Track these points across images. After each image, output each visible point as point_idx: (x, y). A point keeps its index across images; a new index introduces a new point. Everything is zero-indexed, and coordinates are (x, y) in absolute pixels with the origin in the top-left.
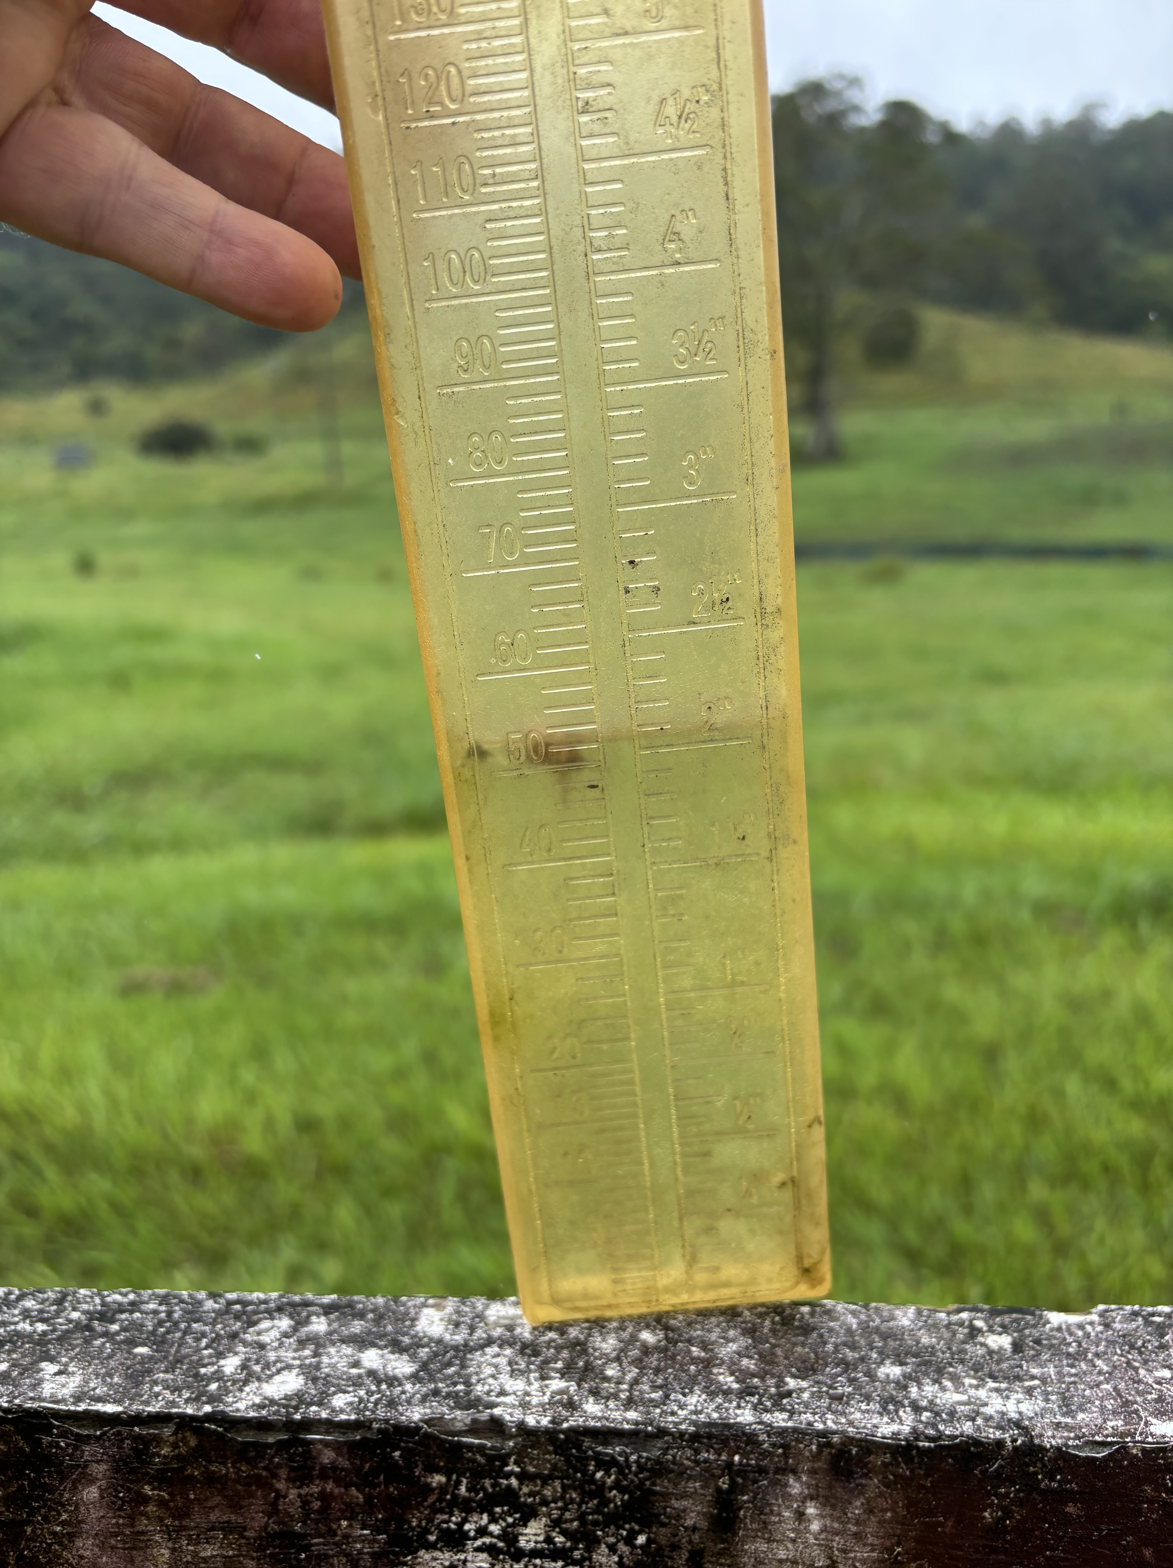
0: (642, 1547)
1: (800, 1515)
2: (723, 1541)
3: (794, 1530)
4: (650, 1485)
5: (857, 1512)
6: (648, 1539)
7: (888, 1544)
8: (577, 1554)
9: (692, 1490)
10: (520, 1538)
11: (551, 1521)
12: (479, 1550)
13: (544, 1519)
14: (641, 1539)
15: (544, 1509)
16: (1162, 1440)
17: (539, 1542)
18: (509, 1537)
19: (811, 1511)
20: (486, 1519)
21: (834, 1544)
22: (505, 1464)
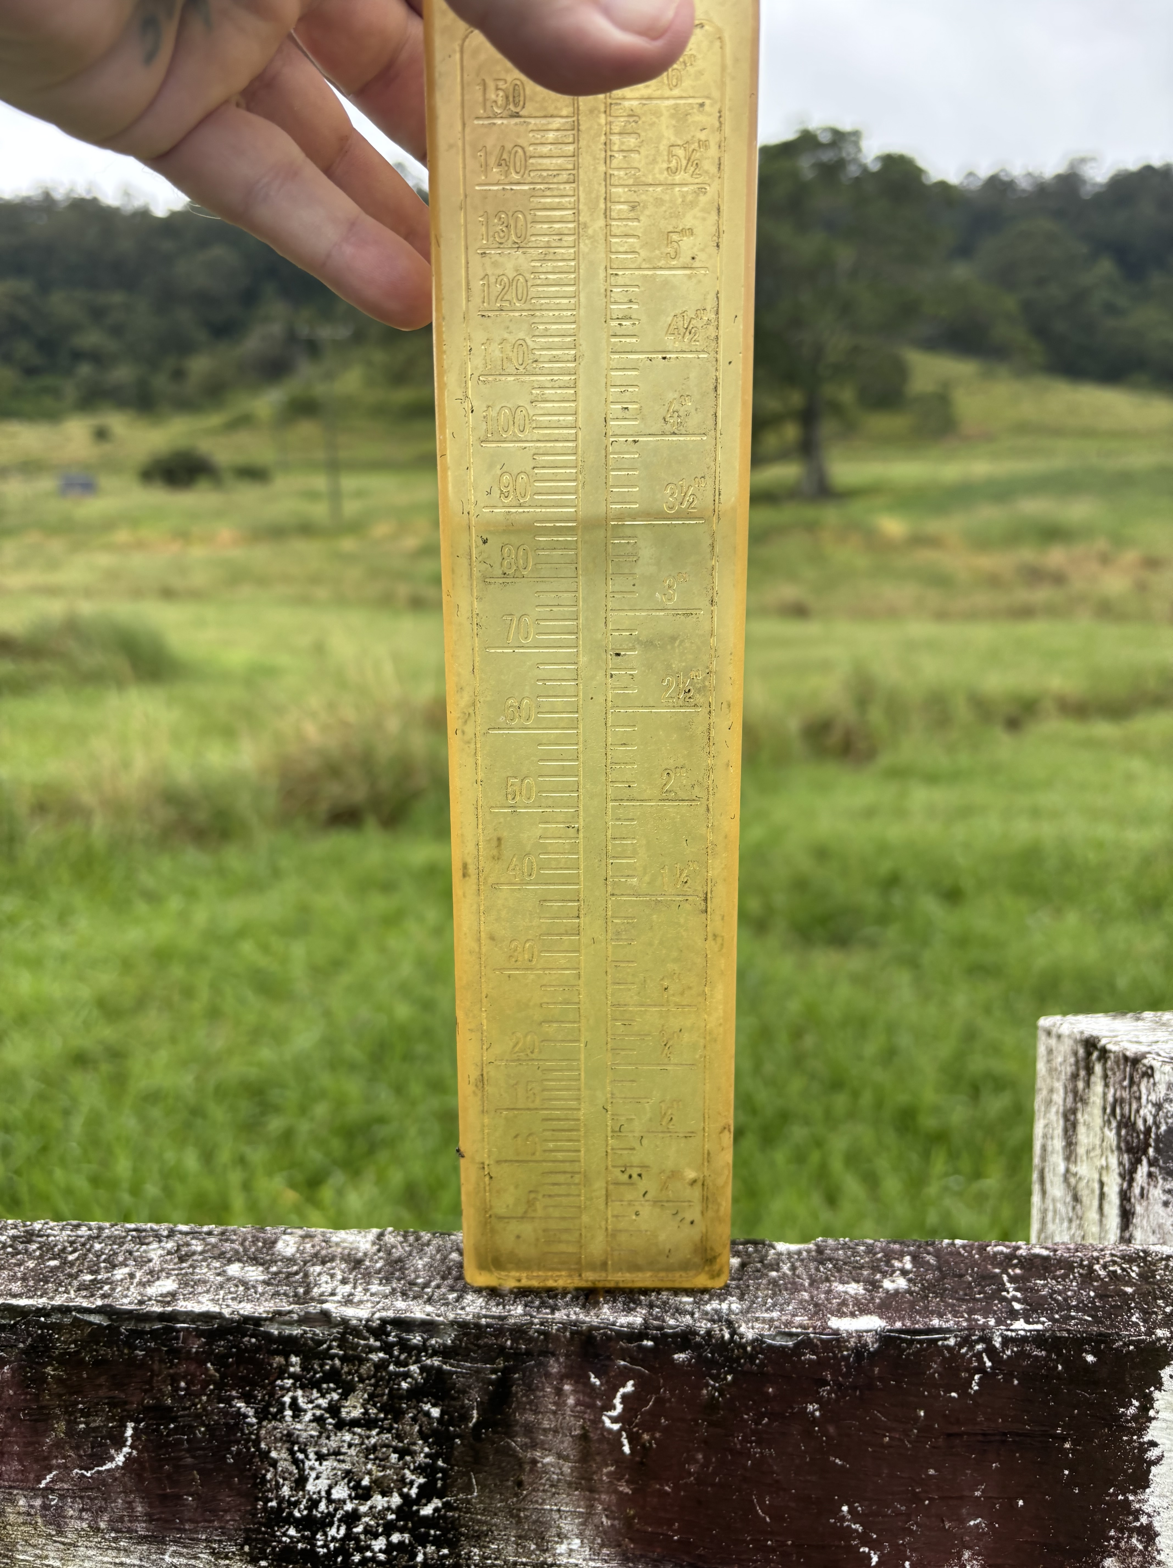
0: (437, 1418)
1: (559, 1392)
2: (501, 1412)
3: (554, 1403)
6: (442, 1411)
8: (387, 1424)
10: (343, 1410)
11: (367, 1396)
12: (309, 1420)
13: (361, 1394)
14: (436, 1412)
15: (361, 1385)
16: (836, 1332)
17: (357, 1413)
18: (334, 1409)
19: (567, 1387)
20: (315, 1394)
21: (586, 1416)
22: (330, 1347)
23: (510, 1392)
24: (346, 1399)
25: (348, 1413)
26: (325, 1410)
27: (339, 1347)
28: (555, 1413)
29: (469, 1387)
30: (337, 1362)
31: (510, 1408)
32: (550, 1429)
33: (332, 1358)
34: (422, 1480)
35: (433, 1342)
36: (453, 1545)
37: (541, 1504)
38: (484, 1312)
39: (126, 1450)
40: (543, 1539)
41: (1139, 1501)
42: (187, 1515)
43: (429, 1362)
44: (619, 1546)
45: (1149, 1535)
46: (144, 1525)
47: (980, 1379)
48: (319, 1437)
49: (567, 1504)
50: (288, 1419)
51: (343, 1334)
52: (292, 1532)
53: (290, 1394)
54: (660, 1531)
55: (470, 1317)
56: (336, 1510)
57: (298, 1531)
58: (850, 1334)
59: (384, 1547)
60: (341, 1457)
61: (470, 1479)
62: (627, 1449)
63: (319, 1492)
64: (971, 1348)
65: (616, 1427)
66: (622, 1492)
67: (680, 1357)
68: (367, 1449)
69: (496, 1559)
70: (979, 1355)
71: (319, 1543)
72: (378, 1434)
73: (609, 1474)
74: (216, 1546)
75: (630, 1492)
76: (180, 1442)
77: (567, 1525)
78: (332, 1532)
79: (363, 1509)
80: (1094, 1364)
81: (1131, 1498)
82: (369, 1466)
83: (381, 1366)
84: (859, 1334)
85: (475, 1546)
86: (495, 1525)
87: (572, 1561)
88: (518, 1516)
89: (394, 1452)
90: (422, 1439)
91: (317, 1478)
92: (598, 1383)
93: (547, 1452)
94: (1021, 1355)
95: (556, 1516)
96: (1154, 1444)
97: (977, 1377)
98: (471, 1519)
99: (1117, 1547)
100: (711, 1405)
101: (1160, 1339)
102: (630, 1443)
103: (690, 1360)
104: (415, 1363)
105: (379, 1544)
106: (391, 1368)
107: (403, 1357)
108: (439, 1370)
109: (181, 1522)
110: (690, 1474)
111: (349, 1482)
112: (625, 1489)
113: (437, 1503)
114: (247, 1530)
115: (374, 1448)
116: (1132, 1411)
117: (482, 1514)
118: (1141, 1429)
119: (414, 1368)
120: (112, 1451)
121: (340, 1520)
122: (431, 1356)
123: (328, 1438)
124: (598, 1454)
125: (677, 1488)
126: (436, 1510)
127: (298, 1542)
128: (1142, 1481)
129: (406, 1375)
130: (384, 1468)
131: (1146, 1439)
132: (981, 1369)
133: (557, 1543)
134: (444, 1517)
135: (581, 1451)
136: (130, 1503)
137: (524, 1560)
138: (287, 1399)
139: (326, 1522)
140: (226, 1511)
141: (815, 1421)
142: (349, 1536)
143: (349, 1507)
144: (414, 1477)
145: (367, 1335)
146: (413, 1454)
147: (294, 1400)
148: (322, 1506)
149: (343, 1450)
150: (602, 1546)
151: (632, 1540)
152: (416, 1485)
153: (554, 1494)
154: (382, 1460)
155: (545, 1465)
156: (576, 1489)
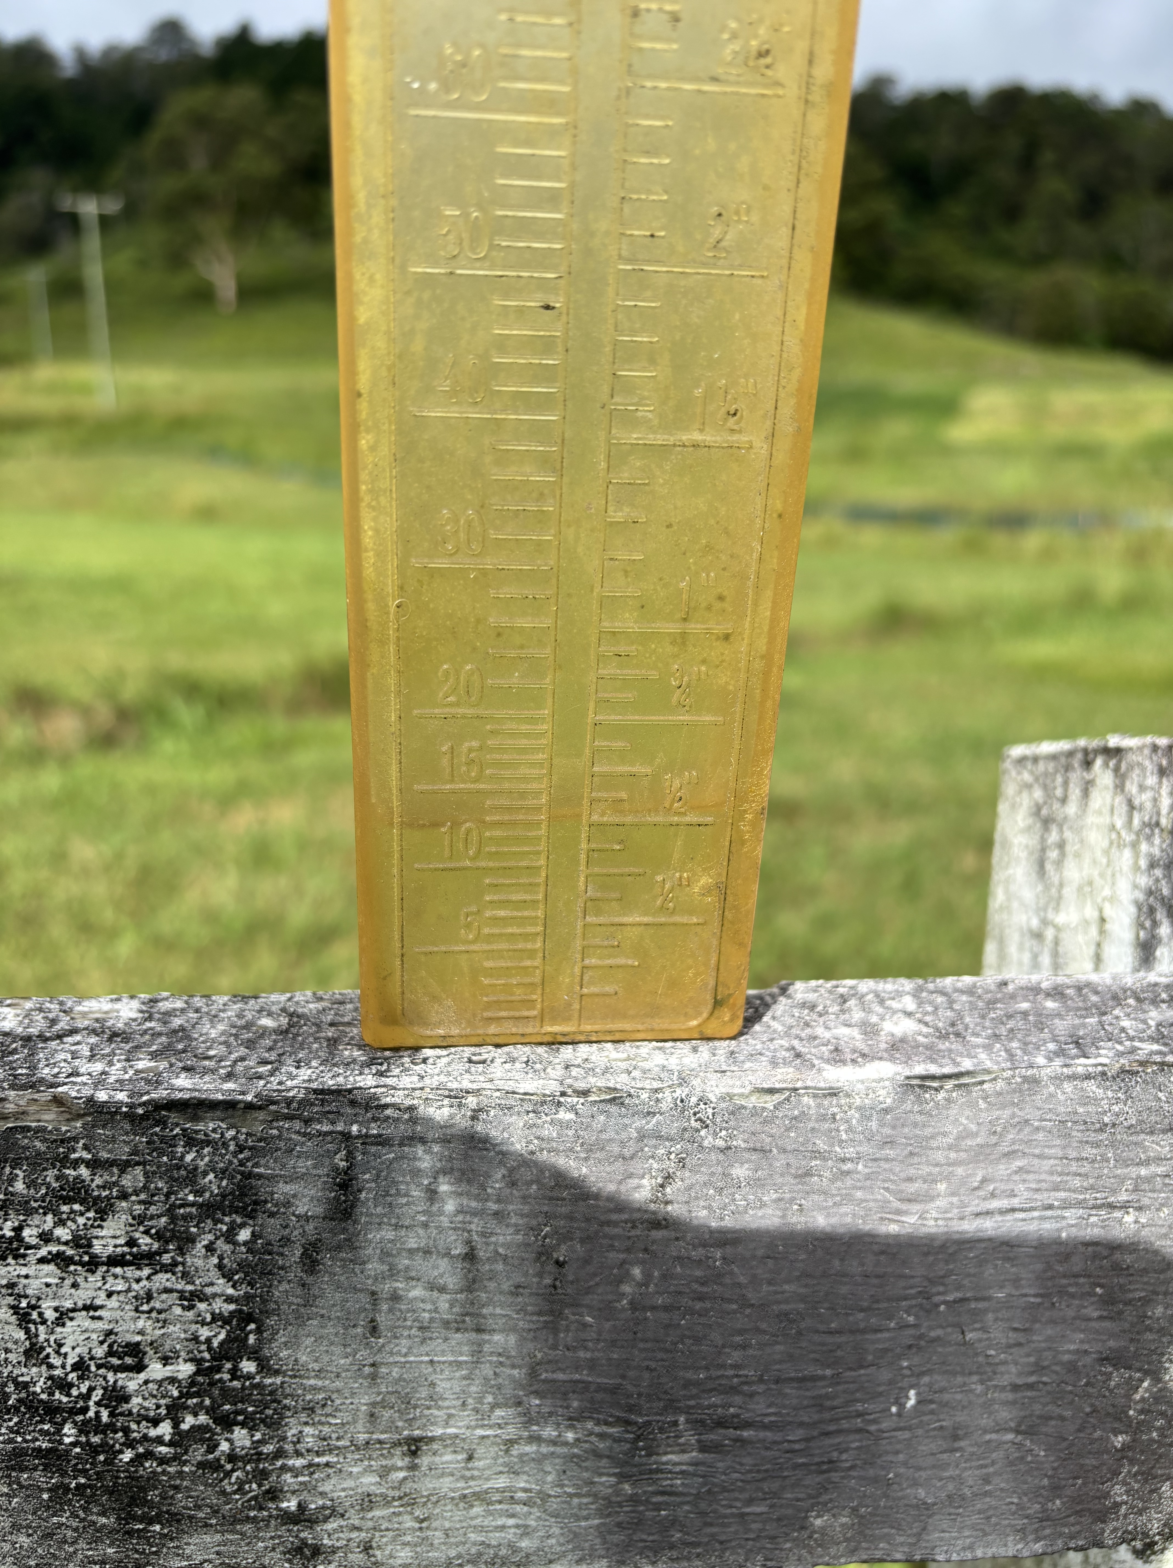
0: (245, 1243)
1: (432, 1194)
2: (344, 1230)
3: (424, 1212)
4: (253, 1167)
5: (497, 1186)
6: (253, 1234)
7: (534, 1223)
8: (166, 1258)
9: (304, 1170)
10: (95, 1242)
11: (134, 1218)
12: (42, 1261)
13: (124, 1216)
14: (244, 1235)
15: (124, 1204)
16: (835, 1085)
17: (118, 1245)
18: (81, 1242)
19: (444, 1188)
20: (50, 1221)
21: (473, 1225)
23: (356, 1201)
24: (100, 1226)
25: (104, 1246)
27: (86, 1148)
28: (425, 1225)
29: (294, 1196)
30: (84, 1171)
31: (357, 1223)
32: (418, 1249)
33: (75, 1164)
36: (274, 1425)
37: (405, 1355)
40: (408, 1404)
44: (519, 1404)
48: (59, 1285)
49: (444, 1353)
51: (92, 1126)
55: (291, 1092)
56: (91, 1389)
58: (854, 1087)
60: (96, 1313)
68: (137, 1297)
69: (338, 1439)
72: (154, 1274)
75: (536, 1327)
77: (443, 1381)
82: (141, 1324)
84: (868, 1087)
85: (306, 1423)
86: (338, 1391)
87: (451, 1431)
88: (371, 1376)
89: (180, 1299)
90: (224, 1276)
91: (60, 1345)
93: (414, 1283)
95: (427, 1370)
98: (300, 1386)
105: (161, 1433)
110: (622, 1296)
111: (111, 1347)
112: (529, 1323)
113: (248, 1366)
115: (149, 1297)
117: (317, 1377)
123: (75, 1285)
133: (430, 1407)
134: (260, 1386)
135: (466, 1276)
150: (494, 1407)
151: (537, 1393)
153: (423, 1341)
154: (159, 1312)
155: (411, 1301)
156: (458, 1330)
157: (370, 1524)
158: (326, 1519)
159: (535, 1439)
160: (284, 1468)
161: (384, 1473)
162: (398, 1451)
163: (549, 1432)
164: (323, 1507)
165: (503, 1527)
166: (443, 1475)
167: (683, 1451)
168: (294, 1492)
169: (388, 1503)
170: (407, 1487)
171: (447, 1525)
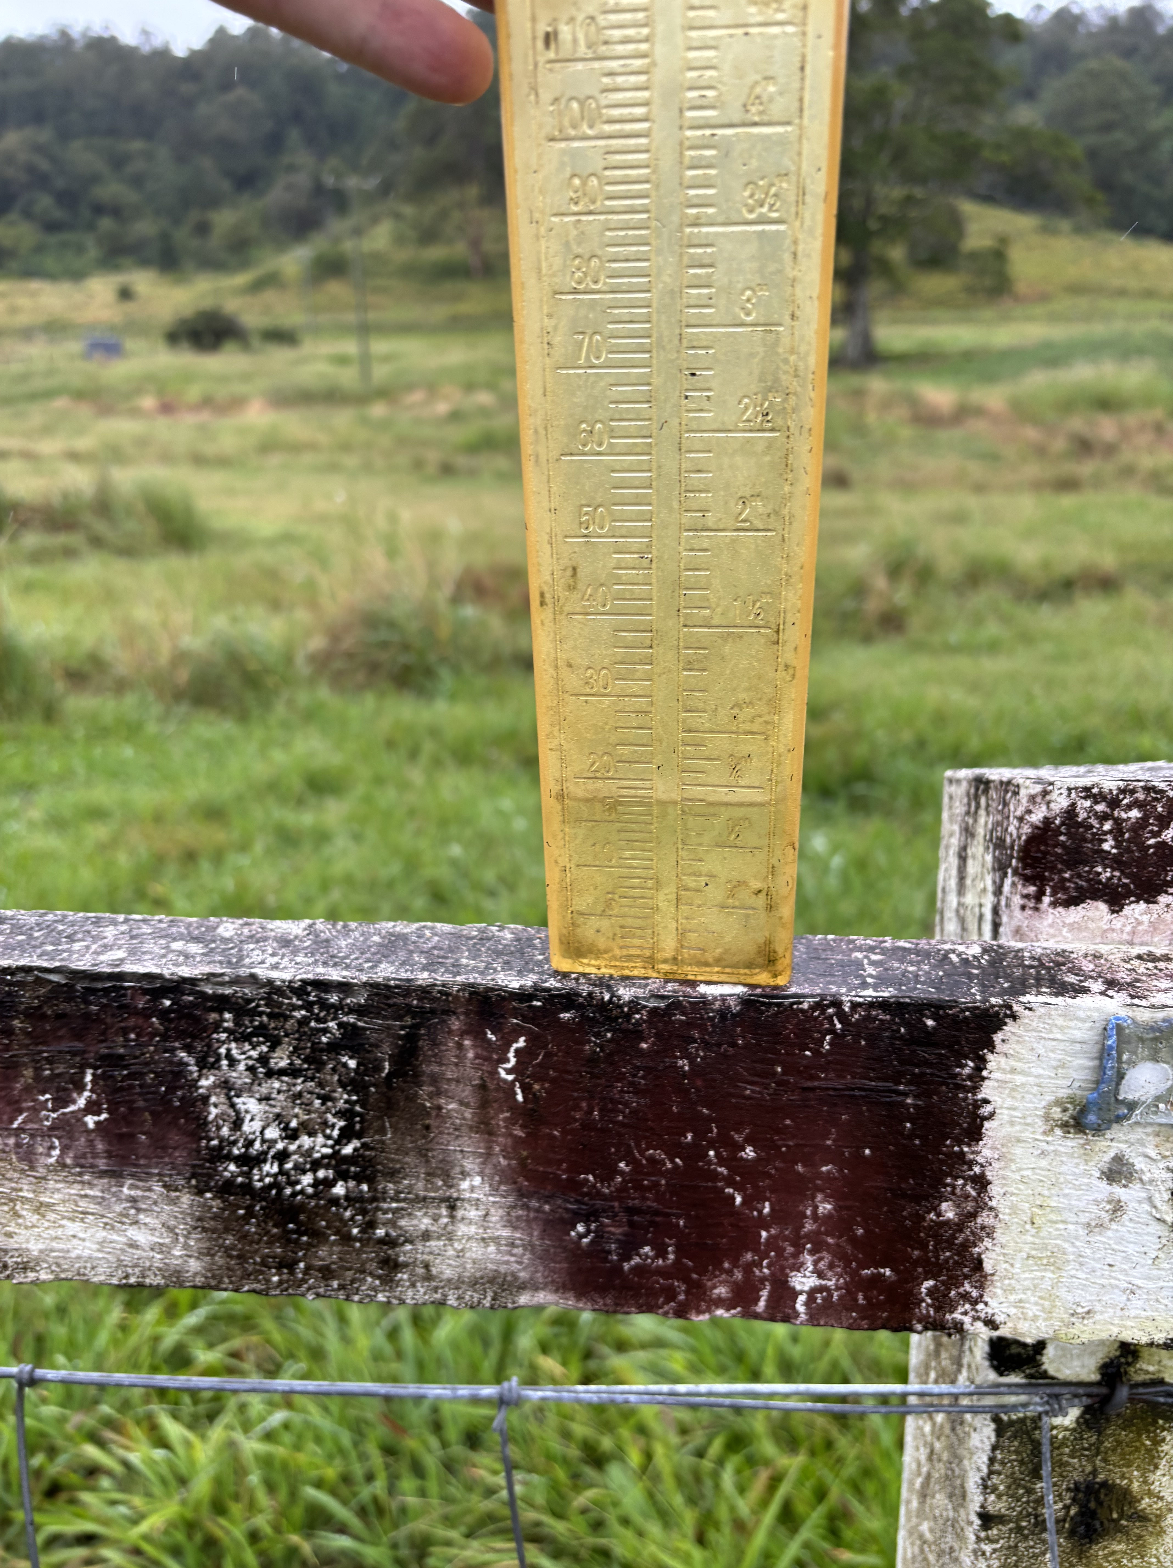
1: (460, 1046)
2: (410, 1065)
3: (456, 1057)
8: (310, 1074)
10: (271, 1060)
11: (292, 1048)
13: (287, 1047)
15: (287, 1039)
16: (703, 996)
17: (284, 1063)
18: (263, 1060)
19: (467, 1042)
20: (247, 1047)
21: (484, 1068)
22: (258, 1006)
23: (417, 1047)
24: (274, 1051)
25: (276, 1063)
26: (256, 1060)
27: (266, 1005)
29: (381, 1041)
30: (265, 1018)
31: (417, 1059)
32: (453, 1079)
33: (261, 1014)
34: (342, 1123)
35: (348, 1001)
36: (371, 1181)
37: (446, 1145)
38: (394, 976)
39: (87, 1094)
40: (448, 1176)
41: (973, 1153)
42: (142, 1151)
43: (345, 1019)
44: (515, 1183)
45: (982, 1183)
46: (104, 1161)
47: (831, 1039)
48: (252, 1084)
49: (469, 1146)
50: (225, 1068)
51: (269, 994)
52: (232, 1167)
53: (226, 1046)
54: (550, 1170)
55: (381, 980)
56: (269, 1148)
57: (238, 1167)
58: (715, 998)
59: (311, 1181)
60: (272, 1102)
61: (384, 1122)
62: (520, 1097)
63: (254, 1133)
64: (823, 1012)
65: (510, 1077)
66: (516, 1136)
67: (565, 1016)
68: (294, 1095)
69: (409, 1193)
70: (830, 1019)
71: (257, 1178)
72: (303, 1082)
73: (505, 1120)
74: (167, 1179)
75: (523, 1135)
76: (131, 1087)
77: (469, 1164)
78: (267, 1168)
79: (293, 1147)
80: (933, 1028)
81: (966, 1149)
82: (296, 1110)
83: (303, 1022)
84: (723, 998)
85: (389, 1182)
86: (407, 1163)
87: (475, 1195)
88: (426, 1156)
89: (318, 1098)
90: (342, 1087)
91: (252, 1120)
92: (494, 1039)
93: (450, 1100)
94: (868, 1018)
95: (459, 1156)
96: (986, 1101)
97: (828, 1038)
98: (387, 1158)
99: (953, 1193)
100: (592, 1060)
101: (993, 1006)
102: (523, 1092)
103: (574, 1019)
104: (333, 1020)
105: (307, 1179)
106: (313, 1024)
107: (322, 1014)
108: (354, 1026)
109: (138, 1158)
110: (576, 1120)
111: (280, 1124)
112: (519, 1133)
113: (355, 1143)
114: (194, 1166)
115: (299, 1095)
116: (967, 1071)
117: (395, 1154)
118: (975, 1089)
119: (333, 1024)
120: (75, 1095)
121: (273, 1157)
122: (347, 1014)
123: (260, 1085)
124: (495, 1101)
125: (564, 1132)
126: (355, 1150)
127: (238, 1176)
128: (975, 1134)
129: (325, 1031)
130: (309, 1112)
131: (980, 1096)
132: (832, 1031)
133: (461, 1180)
134: (362, 1156)
135: (480, 1099)
136: (91, 1141)
137: (433, 1194)
138: (223, 1051)
139: (260, 1159)
140: (175, 1148)
141: (685, 1075)
142: (281, 1172)
143: (280, 1146)
144: (335, 1120)
145: (290, 995)
146: (333, 1100)
147: (229, 1050)
148: (257, 1145)
149: (274, 1096)
150: (500, 1183)
151: (526, 1178)
152: (337, 1127)
153: (457, 1137)
154: (307, 1105)
155: (449, 1111)
156: (477, 1133)
157: (427, 1250)
158: (403, 1244)
159: (526, 1207)
160: (378, 1209)
161: (436, 1219)
162: (443, 1205)
163: (534, 1204)
164: (401, 1235)
165: (507, 1263)
166: (470, 1223)
167: (619, 1226)
168: (384, 1224)
169: (438, 1238)
170: (450, 1228)
171: (474, 1256)
